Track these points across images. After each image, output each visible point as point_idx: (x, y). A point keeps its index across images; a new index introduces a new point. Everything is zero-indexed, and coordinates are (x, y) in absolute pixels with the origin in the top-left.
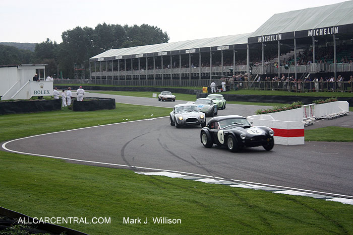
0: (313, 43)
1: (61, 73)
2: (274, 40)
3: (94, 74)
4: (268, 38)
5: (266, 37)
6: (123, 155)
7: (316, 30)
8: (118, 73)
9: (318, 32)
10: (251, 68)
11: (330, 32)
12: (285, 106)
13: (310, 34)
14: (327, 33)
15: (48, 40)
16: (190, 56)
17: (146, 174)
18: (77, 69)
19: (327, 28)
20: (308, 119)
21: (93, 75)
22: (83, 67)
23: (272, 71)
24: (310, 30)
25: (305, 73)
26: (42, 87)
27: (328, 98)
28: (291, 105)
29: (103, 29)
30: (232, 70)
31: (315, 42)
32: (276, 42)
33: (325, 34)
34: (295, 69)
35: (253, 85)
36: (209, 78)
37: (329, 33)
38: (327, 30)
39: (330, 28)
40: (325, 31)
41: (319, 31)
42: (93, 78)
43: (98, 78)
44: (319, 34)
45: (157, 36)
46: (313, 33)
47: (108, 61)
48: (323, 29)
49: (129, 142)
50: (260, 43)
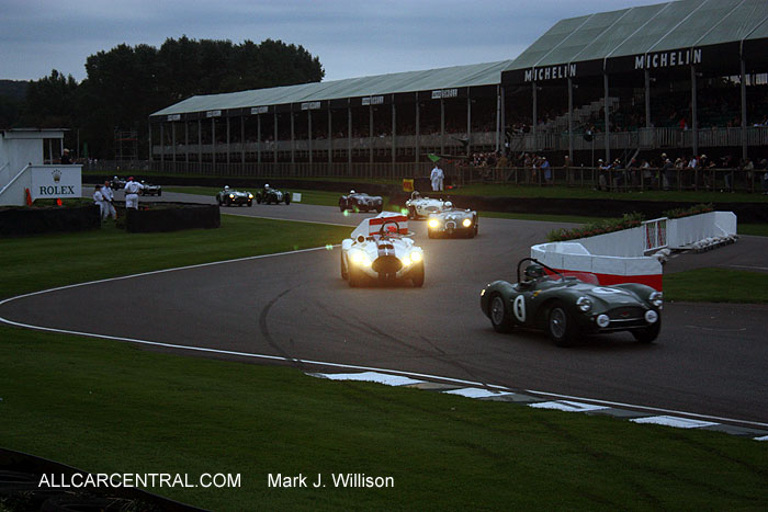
0: (647, 83)
1: (85, 146)
2: (560, 76)
3: (159, 150)
4: (547, 73)
5: (541, 71)
6: (266, 334)
7: (652, 54)
8: (213, 148)
9: (658, 61)
10: (509, 138)
11: (684, 59)
12: (607, 222)
13: (639, 63)
14: (676, 61)
15: (55, 73)
16: (371, 112)
17: (332, 377)
18: (121, 139)
19: (677, 51)
20: (655, 252)
21: (155, 152)
22: (134, 133)
23: (554, 146)
24: (640, 56)
25: (628, 150)
26: (57, 179)
27: (694, 204)
28: (620, 221)
29: (179, 50)
30: (465, 143)
31: (651, 82)
32: (564, 81)
33: (673, 64)
34: (606, 140)
35: (513, 174)
36: (414, 160)
37: (681, 63)
38: (677, 57)
39: (684, 51)
40: (673, 59)
41: (659, 57)
42: (156, 158)
43: (168, 158)
44: (659, 64)
45: (299, 66)
46: (645, 63)
47: (190, 119)
48: (669, 52)
49: (272, 302)
50: (529, 83)
